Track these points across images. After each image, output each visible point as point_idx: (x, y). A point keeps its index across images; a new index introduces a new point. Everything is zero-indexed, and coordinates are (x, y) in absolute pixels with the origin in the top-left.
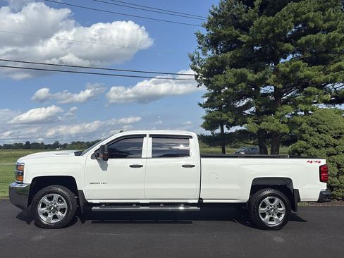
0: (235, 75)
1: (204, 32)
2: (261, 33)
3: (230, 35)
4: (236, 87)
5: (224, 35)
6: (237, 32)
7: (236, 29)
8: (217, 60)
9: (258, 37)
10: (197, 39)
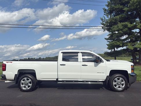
0: (122, 25)
1: (107, 8)
2: (134, 6)
3: (118, 8)
4: (123, 30)
5: (116, 8)
6: (122, 7)
7: (121, 6)
8: (113, 19)
9: (132, 8)
10: (103, 11)
